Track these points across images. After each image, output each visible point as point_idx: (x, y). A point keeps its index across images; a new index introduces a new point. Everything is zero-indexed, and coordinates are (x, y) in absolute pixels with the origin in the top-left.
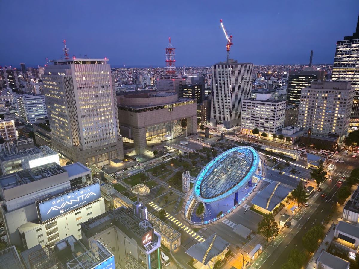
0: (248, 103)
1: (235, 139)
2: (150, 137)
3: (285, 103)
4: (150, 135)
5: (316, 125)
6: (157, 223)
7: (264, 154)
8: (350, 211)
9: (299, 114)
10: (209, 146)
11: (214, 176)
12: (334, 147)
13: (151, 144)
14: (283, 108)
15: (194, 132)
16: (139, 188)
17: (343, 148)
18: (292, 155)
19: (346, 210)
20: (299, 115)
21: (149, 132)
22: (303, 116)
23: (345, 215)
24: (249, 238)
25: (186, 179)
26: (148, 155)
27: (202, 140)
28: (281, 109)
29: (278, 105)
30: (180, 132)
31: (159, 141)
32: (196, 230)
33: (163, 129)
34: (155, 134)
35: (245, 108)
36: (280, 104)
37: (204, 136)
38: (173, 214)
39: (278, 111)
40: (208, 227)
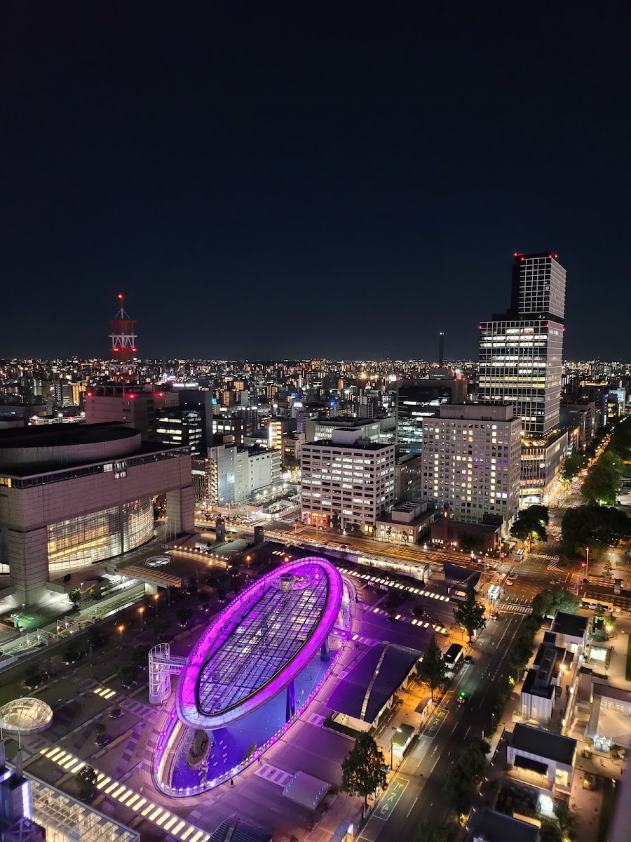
0: (314, 451)
1: (289, 541)
2: (61, 553)
3: (392, 450)
4: (60, 547)
5: (457, 496)
6: (68, 814)
7: (355, 574)
8: (533, 696)
9: (423, 474)
10: (224, 564)
11: (234, 646)
12: (496, 544)
13: (63, 572)
14: (389, 462)
15: (188, 528)
16: (19, 711)
17: (514, 544)
18: (414, 569)
19: (526, 694)
20: (423, 476)
21: (58, 539)
22: (430, 478)
23: (525, 706)
24: (323, 806)
25: (157, 667)
26: (53, 606)
27: (207, 548)
28: (385, 464)
29: (378, 456)
30: (149, 529)
31: (87, 563)
32: (183, 814)
33: (98, 527)
34: (73, 543)
35: (309, 463)
36: (383, 454)
37: (213, 536)
38: (118, 775)
39: (378, 469)
40: (218, 797)
